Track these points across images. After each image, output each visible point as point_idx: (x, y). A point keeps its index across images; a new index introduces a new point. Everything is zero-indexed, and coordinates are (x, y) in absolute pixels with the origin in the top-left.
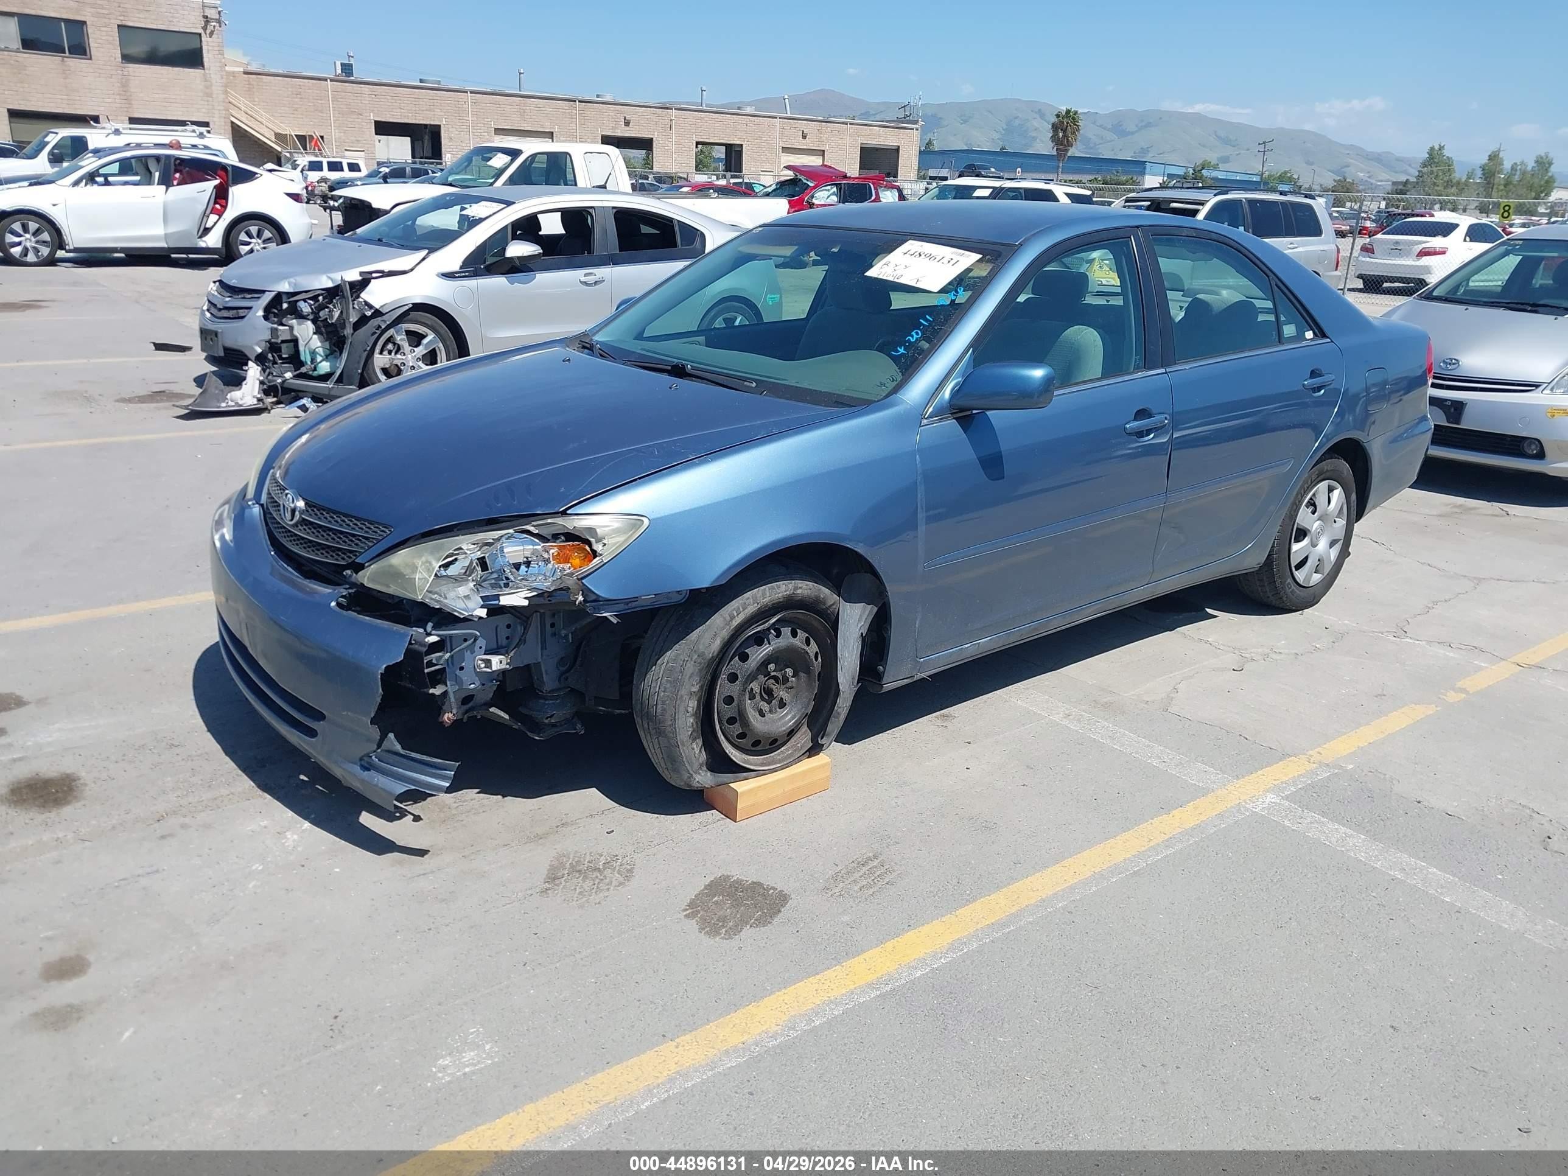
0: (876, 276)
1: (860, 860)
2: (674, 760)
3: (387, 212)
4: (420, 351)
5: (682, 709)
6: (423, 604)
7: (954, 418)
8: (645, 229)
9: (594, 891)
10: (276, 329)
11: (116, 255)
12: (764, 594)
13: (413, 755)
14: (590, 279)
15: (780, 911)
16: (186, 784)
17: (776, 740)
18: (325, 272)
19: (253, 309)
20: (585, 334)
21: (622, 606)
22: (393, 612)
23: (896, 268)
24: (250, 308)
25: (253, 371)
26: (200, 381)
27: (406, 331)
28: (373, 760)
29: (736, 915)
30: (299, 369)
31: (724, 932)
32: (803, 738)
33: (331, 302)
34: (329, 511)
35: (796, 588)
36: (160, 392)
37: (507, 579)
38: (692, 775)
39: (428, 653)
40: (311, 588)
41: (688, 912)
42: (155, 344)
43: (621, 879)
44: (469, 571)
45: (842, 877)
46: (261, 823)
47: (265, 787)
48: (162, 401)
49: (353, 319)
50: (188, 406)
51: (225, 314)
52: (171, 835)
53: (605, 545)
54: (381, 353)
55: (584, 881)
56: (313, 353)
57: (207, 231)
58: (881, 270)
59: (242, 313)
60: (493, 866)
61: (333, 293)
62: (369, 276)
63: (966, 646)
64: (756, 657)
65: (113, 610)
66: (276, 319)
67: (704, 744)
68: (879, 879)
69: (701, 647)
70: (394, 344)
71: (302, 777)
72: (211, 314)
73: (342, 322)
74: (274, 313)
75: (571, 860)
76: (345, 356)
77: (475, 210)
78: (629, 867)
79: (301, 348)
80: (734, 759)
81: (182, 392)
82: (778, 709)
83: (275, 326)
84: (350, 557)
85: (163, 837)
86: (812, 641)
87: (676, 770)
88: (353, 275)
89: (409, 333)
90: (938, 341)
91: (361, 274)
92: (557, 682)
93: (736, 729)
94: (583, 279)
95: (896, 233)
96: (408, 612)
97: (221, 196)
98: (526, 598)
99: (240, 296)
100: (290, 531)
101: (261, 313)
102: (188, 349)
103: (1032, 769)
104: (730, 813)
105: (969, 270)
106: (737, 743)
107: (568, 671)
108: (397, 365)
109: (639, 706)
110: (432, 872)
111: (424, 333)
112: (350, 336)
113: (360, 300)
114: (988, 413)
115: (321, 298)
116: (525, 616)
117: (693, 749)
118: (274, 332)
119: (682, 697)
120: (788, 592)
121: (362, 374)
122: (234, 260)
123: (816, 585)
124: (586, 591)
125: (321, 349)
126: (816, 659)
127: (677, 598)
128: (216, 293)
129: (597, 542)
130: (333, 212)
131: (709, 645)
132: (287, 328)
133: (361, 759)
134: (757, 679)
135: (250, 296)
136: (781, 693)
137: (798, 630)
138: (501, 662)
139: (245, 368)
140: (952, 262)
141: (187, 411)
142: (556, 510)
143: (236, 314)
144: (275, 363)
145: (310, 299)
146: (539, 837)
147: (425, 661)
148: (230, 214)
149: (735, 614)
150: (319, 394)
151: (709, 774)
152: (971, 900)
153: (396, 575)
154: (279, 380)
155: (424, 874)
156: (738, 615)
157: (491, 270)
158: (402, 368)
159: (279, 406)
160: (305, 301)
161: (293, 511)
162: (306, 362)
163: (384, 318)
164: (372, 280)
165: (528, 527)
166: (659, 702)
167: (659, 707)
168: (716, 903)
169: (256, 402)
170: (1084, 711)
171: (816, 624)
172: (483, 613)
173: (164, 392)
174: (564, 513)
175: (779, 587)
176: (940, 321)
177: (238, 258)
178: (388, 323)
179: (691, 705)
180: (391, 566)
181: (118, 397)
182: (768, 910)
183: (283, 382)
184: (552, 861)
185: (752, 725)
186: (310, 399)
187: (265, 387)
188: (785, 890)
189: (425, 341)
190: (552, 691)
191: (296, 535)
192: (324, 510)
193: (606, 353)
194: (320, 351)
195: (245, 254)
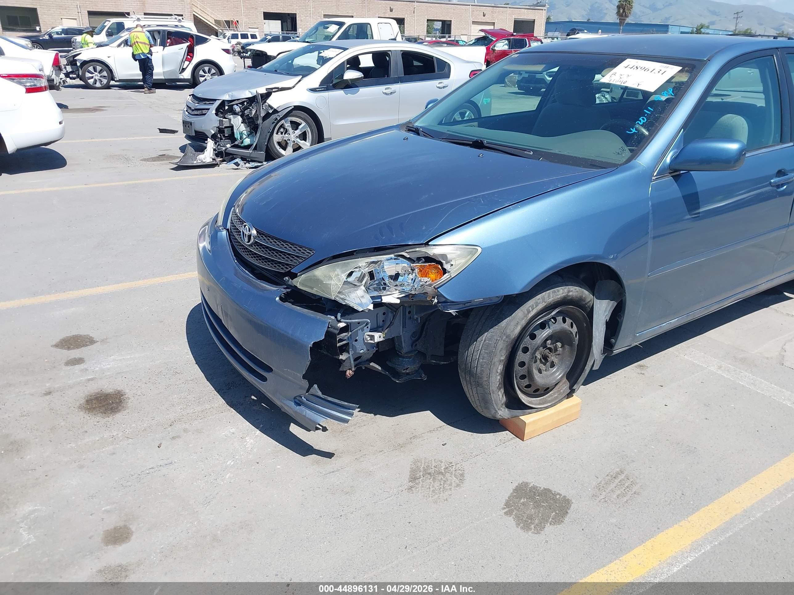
0: (608, 82)
1: (611, 474)
2: (486, 401)
3: (275, 58)
4: (298, 132)
5: (494, 371)
6: (335, 301)
7: (671, 176)
8: (416, 63)
9: (442, 490)
10: (222, 121)
11: (140, 83)
12: (549, 296)
13: (330, 399)
14: (388, 91)
15: (567, 513)
16: (185, 400)
17: (548, 388)
18: (247, 89)
19: (210, 110)
20: (409, 122)
21: (461, 306)
22: (315, 304)
23: (621, 77)
24: (209, 109)
25: (210, 144)
26: (183, 149)
27: (290, 121)
28: (303, 400)
29: (538, 514)
30: (234, 143)
31: (533, 528)
32: (565, 387)
33: (251, 105)
34: (273, 238)
35: (569, 292)
36: (163, 155)
37: (385, 284)
38: (497, 411)
39: (339, 334)
40: (262, 287)
41: (506, 510)
42: (159, 129)
43: (457, 481)
44: (360, 279)
45: (603, 487)
46: (231, 430)
47: (231, 404)
48: (163, 160)
49: (263, 114)
50: (177, 163)
51: (196, 112)
52: (178, 437)
53: (452, 265)
54: (277, 134)
55: (434, 482)
56: (241, 134)
57: (184, 70)
58: (611, 78)
59: (204, 112)
60: (375, 467)
61: (252, 100)
62: (271, 91)
63: (664, 324)
64: (541, 337)
65: (141, 283)
66: (222, 115)
67: (505, 392)
68: (628, 489)
69: (508, 331)
70: (284, 128)
71: (253, 397)
72: (188, 112)
73: (257, 116)
74: (221, 112)
75: (423, 464)
76: (258, 134)
77: (326, 54)
78: (461, 472)
79: (235, 131)
80: (523, 401)
81: (174, 155)
82: (549, 368)
83: (222, 119)
84: (287, 268)
85: (173, 438)
86: (574, 325)
87: (487, 408)
88: (262, 90)
89: (292, 122)
90: (659, 124)
91: (267, 89)
92: (410, 347)
93: (526, 382)
94: (385, 91)
95: (618, 55)
96: (324, 305)
97: (190, 51)
98: (398, 298)
99: (203, 103)
100: (247, 249)
101: (214, 112)
102: (176, 132)
103: (708, 406)
104: (519, 433)
105: (673, 77)
106: (524, 391)
107: (417, 340)
108: (285, 140)
109: (463, 366)
110: (338, 470)
111: (300, 123)
112: (261, 124)
113: (266, 104)
114: (691, 172)
115: (245, 103)
116: (395, 308)
117: (499, 395)
118: (221, 122)
119: (495, 363)
120: (564, 294)
121: (267, 145)
122: (197, 85)
123: (580, 288)
124: (439, 296)
125: (245, 131)
126: (576, 337)
127: (495, 300)
128: (191, 102)
129: (447, 263)
130: (245, 59)
131: (513, 330)
132: (228, 120)
133: (295, 398)
134: (539, 350)
135: (208, 103)
136: (553, 358)
137: (566, 318)
138: (380, 337)
139: (206, 142)
140: (661, 72)
141: (177, 166)
142: (421, 242)
143: (201, 113)
144: (221, 139)
145: (239, 103)
146: (401, 446)
147: (338, 339)
148: (195, 61)
149: (531, 310)
150: (245, 156)
151: (506, 410)
152: (696, 509)
153: (317, 281)
154: (224, 149)
155: (333, 472)
156: (532, 310)
157: (336, 87)
158: (288, 142)
159: (224, 163)
160: (237, 105)
161: (250, 237)
162: (237, 138)
163: (279, 114)
164: (273, 93)
165: (403, 253)
166: (479, 365)
167: (479, 368)
168: (523, 504)
169: (212, 161)
170: (730, 364)
171: (578, 314)
172: (371, 307)
173: (165, 155)
174: (427, 244)
175: (558, 291)
176: (659, 111)
177: (199, 84)
178: (281, 117)
179: (499, 368)
180: (315, 276)
181: (142, 158)
182: (559, 511)
183: (226, 149)
184: (411, 465)
185: (536, 380)
186: (240, 159)
187: (216, 152)
188: (567, 496)
189: (300, 127)
190: (406, 353)
191: (251, 251)
192: (269, 237)
193: (428, 133)
194: (245, 132)
195: (202, 82)
